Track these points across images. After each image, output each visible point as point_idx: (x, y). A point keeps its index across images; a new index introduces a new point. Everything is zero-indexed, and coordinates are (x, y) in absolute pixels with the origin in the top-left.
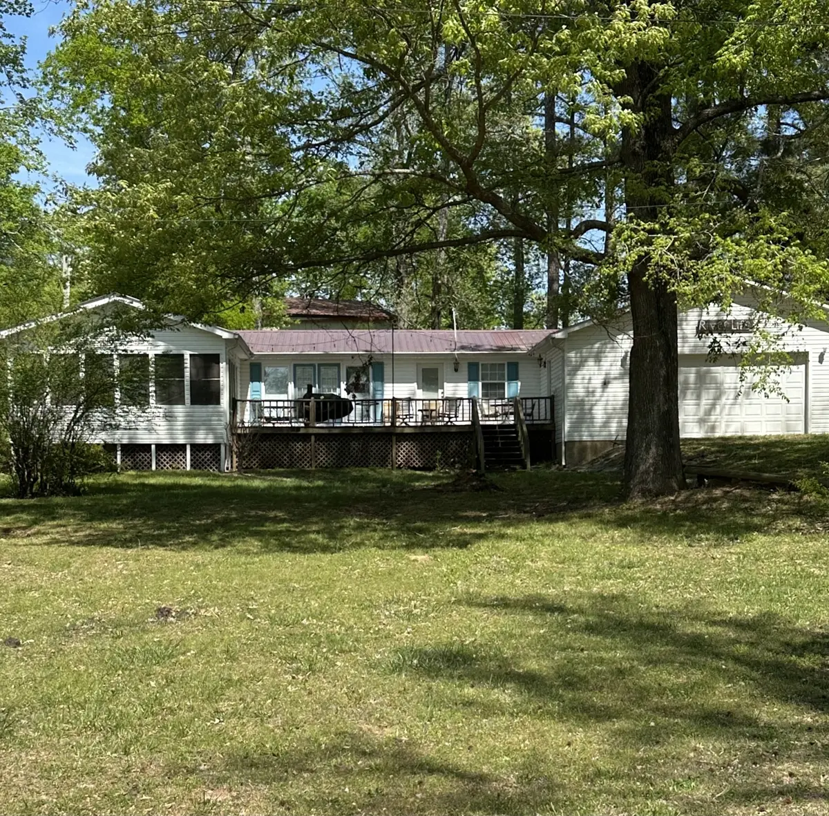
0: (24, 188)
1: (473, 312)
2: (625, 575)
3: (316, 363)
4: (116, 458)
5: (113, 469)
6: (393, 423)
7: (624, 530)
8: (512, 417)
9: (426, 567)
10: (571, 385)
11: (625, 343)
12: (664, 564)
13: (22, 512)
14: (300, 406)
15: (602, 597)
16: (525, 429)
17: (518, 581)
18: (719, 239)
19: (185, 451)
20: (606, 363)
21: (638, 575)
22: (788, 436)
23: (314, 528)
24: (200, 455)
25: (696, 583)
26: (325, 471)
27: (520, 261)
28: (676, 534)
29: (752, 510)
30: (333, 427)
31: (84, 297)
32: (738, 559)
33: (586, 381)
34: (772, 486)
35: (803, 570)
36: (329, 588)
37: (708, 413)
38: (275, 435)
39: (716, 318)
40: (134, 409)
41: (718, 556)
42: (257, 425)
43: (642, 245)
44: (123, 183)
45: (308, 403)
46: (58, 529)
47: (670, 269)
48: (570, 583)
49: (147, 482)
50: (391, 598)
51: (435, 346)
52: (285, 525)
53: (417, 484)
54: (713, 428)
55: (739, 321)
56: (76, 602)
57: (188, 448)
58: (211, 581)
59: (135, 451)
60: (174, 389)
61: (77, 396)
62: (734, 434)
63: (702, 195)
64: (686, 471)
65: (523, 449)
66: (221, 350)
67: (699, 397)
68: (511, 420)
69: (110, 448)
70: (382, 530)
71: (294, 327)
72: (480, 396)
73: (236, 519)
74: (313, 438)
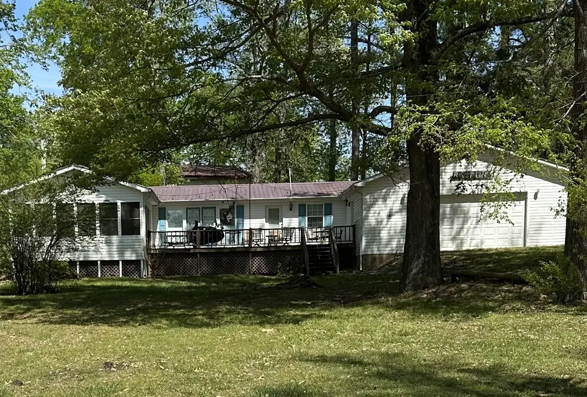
0: (16, 98)
1: (302, 171)
2: (403, 340)
3: (201, 207)
4: (76, 270)
5: (75, 277)
6: (250, 245)
7: (402, 311)
8: (327, 240)
9: (273, 336)
10: (367, 217)
11: (404, 189)
12: (429, 333)
13: (21, 304)
14: (190, 235)
15: (387, 354)
16: (336, 247)
17: (332, 345)
18: (469, 116)
19: (118, 265)
20: (389, 202)
21: (412, 340)
22: (512, 248)
23: (200, 312)
24: (128, 267)
25: (451, 345)
26: (206, 277)
27: (333, 136)
28: (437, 314)
29: (488, 297)
30: (212, 248)
31: (54, 168)
32: (479, 330)
33: (377, 215)
34: (502, 281)
35: (523, 336)
36: (211, 349)
37: (458, 233)
38: (175, 253)
39: (465, 170)
40: (87, 238)
41: (465, 328)
42: (163, 247)
43: (417, 121)
44: (79, 91)
45: (195, 233)
46: (42, 314)
47: (436, 137)
48: (367, 346)
49: (95, 285)
50: (250, 355)
51: (277, 194)
52: (182, 310)
53: (266, 284)
54: (462, 244)
55: (481, 172)
56: (55, 358)
57: (121, 262)
58: (137, 346)
59: (88, 266)
60: (112, 225)
61: (52, 231)
62: (476, 248)
63: (457, 87)
64: (443, 272)
65: (334, 260)
66: (140, 200)
67: (452, 223)
68: (327, 241)
69: (72, 263)
70: (243, 313)
71: (186, 184)
72: (307, 226)
73: (152, 308)
74: (199, 255)
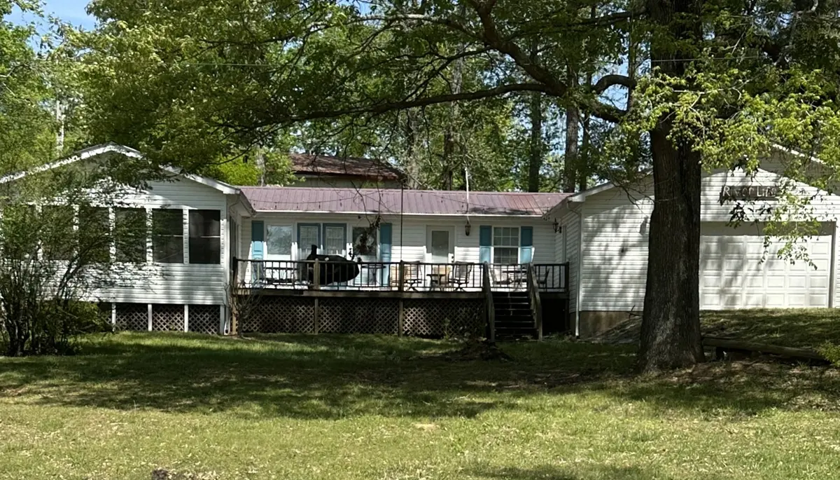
0: (17, 30)
1: (487, 174)
2: (638, 448)
3: (321, 223)
4: (111, 317)
5: (107, 328)
6: (401, 288)
7: (639, 403)
8: (524, 285)
9: (432, 435)
10: (587, 253)
11: (645, 208)
12: (679, 438)
13: (13, 370)
14: (303, 268)
15: (616, 471)
16: (538, 297)
17: (527, 452)
18: (747, 97)
19: (183, 313)
20: (623, 230)
21: (653, 448)
22: (811, 310)
23: (317, 394)
24: (199, 316)
25: (713, 458)
26: (329, 337)
27: (537, 119)
28: (693, 407)
29: (772, 384)
30: (338, 291)
31: (77, 148)
32: (756, 435)
33: (603, 248)
34: (793, 360)
35: (823, 446)
36: (332, 455)
37: (729, 283)
38: (277, 297)
39: (740, 184)
40: (130, 266)
41: (736, 431)
42: (258, 286)
43: (667, 101)
44: (122, 24)
45: (312, 265)
46: (50, 389)
47: (695, 127)
48: (583, 455)
49: (143, 343)
50: (395, 466)
51: (446, 207)
52: (287, 390)
53: (424, 352)
54: (733, 300)
55: (765, 187)
56: (69, 462)
57: (186, 308)
58: (209, 445)
59: (131, 310)
60: (172, 245)
61: (71, 250)
62: (755, 306)
63: (730, 50)
64: (703, 342)
65: (535, 318)
66: (222, 207)
67: (720, 267)
68: (524, 287)
69: (104, 307)
70: (387, 398)
71: (298, 184)
72: (492, 262)
73: (235, 383)
74: (316, 301)
